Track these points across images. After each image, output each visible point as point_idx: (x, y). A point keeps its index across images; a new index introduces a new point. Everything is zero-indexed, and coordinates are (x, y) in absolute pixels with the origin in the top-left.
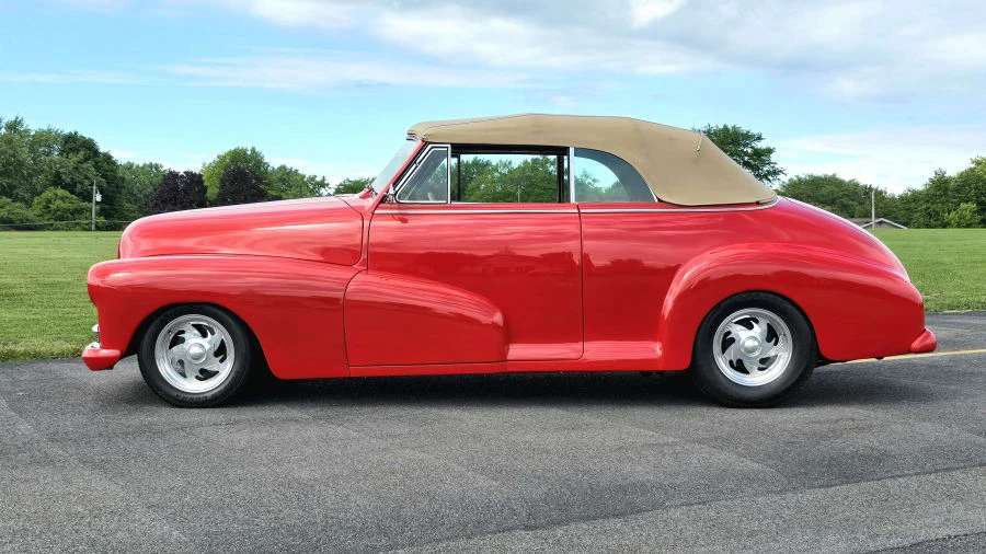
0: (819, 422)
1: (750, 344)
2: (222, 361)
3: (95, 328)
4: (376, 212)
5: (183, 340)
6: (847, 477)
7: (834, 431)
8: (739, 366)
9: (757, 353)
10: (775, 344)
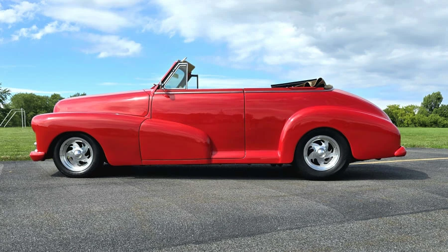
0: (353, 187)
1: (320, 152)
2: (88, 158)
3: (35, 143)
4: (155, 93)
5: (72, 149)
6: (375, 214)
7: (361, 191)
8: (316, 162)
9: (324, 156)
10: (332, 152)
